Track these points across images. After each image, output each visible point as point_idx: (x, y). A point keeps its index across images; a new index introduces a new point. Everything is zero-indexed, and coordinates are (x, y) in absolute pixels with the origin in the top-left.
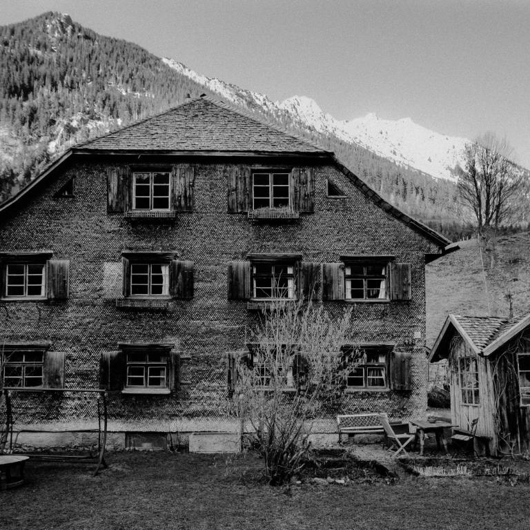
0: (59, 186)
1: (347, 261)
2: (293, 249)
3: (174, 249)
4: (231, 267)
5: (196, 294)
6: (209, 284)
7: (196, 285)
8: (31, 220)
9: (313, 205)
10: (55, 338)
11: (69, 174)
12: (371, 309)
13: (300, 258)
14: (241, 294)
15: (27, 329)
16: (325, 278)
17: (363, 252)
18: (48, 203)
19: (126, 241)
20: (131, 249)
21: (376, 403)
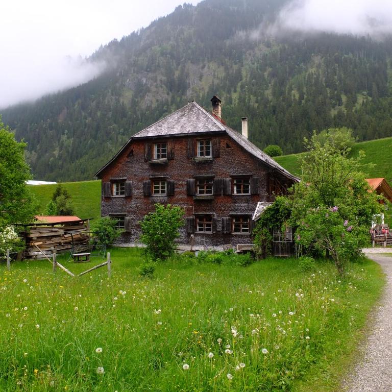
0: (128, 152)
1: (233, 177)
2: (212, 173)
3: (168, 175)
4: (187, 182)
5: (175, 194)
6: (180, 189)
7: (176, 190)
8: (120, 165)
9: (219, 153)
10: (128, 212)
11: (132, 147)
12: (243, 198)
13: (213, 177)
14: (191, 193)
15: (120, 208)
16: (224, 185)
17: (240, 173)
18: (125, 159)
19: (151, 173)
20: (153, 176)
21: (244, 240)
